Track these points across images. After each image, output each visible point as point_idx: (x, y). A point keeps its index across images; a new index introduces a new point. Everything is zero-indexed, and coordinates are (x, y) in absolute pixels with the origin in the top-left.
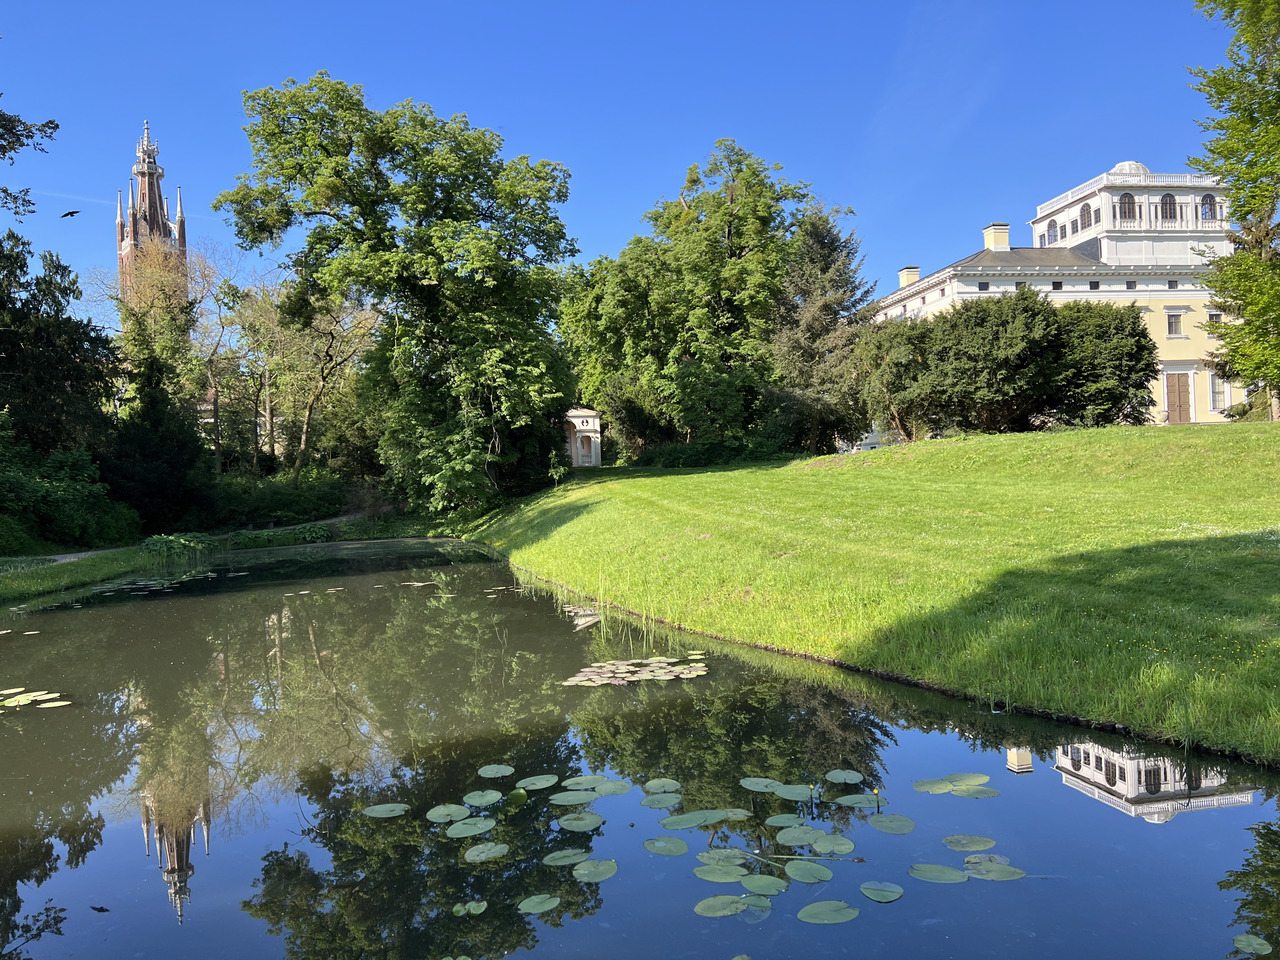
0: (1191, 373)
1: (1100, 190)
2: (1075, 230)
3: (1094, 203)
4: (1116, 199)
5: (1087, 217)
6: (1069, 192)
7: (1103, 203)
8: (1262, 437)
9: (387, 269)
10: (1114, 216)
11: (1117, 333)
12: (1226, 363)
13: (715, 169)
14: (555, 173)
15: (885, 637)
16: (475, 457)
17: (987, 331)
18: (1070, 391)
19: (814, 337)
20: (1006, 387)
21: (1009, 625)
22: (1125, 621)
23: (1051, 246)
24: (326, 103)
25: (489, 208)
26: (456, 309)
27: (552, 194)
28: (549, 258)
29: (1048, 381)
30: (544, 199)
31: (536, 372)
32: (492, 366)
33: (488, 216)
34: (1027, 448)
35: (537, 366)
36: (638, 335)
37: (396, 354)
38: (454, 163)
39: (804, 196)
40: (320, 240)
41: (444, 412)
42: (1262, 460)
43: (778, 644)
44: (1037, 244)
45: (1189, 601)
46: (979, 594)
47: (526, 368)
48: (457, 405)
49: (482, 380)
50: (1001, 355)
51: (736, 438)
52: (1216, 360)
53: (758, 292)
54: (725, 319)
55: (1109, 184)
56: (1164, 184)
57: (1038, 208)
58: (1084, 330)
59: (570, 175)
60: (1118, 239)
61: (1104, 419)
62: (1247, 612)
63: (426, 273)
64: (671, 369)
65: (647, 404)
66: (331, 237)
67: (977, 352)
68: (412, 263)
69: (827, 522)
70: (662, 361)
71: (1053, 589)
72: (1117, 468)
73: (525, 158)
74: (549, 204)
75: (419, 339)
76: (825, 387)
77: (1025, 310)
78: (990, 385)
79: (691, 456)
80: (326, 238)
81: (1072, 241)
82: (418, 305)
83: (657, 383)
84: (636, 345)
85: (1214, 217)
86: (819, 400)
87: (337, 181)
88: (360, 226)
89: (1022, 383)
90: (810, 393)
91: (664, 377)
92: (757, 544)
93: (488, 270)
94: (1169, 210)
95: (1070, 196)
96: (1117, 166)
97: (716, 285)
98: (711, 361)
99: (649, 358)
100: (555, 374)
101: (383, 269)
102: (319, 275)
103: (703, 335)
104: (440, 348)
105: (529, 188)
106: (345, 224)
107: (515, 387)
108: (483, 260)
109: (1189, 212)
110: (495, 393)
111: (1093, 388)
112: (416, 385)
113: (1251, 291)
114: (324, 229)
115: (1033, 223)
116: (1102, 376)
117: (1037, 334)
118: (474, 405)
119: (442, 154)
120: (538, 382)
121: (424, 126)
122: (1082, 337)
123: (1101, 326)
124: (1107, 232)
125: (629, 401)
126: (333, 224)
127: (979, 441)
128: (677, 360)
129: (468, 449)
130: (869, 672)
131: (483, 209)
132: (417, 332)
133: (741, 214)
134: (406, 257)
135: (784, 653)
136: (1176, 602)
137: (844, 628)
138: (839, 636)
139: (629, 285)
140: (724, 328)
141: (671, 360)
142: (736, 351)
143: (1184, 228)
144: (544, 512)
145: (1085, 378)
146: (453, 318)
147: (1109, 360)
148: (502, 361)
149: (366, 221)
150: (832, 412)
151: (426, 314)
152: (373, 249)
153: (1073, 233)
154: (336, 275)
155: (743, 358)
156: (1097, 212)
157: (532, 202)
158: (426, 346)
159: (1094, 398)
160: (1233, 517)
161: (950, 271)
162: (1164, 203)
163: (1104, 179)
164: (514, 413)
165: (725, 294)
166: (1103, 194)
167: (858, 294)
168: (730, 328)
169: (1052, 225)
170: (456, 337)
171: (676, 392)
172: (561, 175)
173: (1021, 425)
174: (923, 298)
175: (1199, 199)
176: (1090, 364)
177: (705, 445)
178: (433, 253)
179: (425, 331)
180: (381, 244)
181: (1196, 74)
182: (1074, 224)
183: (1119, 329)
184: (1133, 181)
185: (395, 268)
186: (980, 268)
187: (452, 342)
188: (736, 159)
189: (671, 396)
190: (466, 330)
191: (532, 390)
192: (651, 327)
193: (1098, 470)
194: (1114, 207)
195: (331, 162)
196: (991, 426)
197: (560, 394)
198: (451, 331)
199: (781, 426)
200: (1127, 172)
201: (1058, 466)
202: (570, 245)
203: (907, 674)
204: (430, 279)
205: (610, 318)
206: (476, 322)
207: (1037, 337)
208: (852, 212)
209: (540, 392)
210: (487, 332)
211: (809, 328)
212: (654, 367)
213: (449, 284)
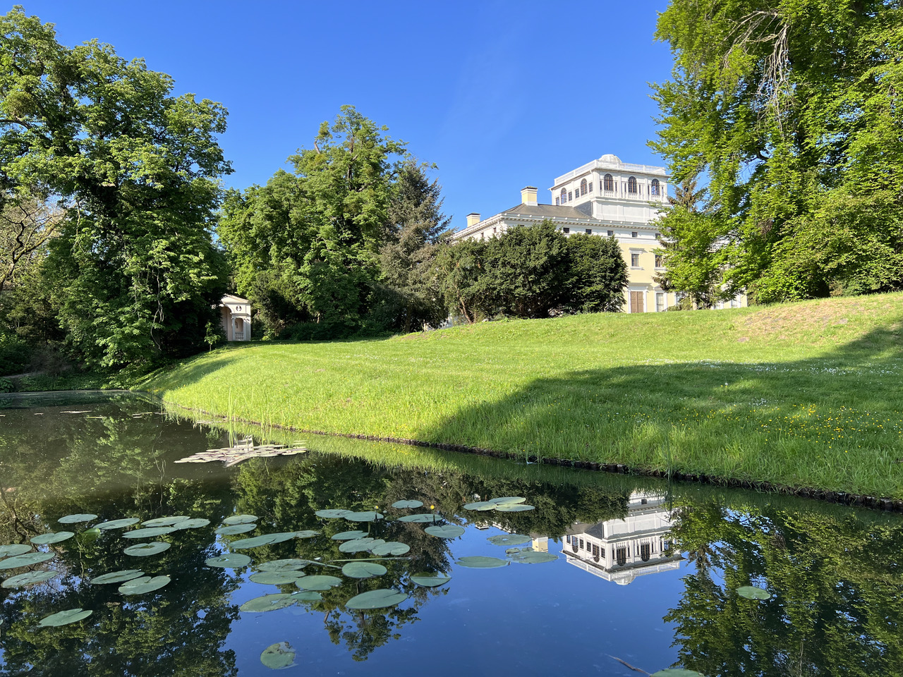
0: (644, 291)
1: (593, 171)
2: (577, 196)
3: (589, 179)
4: (602, 177)
5: (585, 187)
6: (574, 171)
7: (595, 179)
8: (691, 317)
9: (70, 169)
10: (601, 188)
11: (603, 255)
12: (667, 279)
13: (340, 127)
14: (216, 110)
15: (448, 423)
16: (142, 324)
17: (522, 248)
18: (574, 291)
19: (409, 251)
20: (534, 287)
21: (537, 410)
22: (619, 403)
23: (563, 205)
24: (21, 32)
25: (161, 134)
26: (130, 208)
27: (213, 126)
28: (209, 173)
29: (561, 282)
30: (206, 129)
31: (196, 259)
32: (159, 252)
33: (161, 140)
34: (547, 325)
35: (197, 255)
36: (281, 243)
37: (77, 240)
38: (130, 92)
39: (403, 151)
40: (12, 142)
41: (118, 290)
42: (692, 331)
43: (369, 433)
44: (554, 203)
45: (660, 390)
46: (517, 393)
47: (187, 256)
48: (129, 283)
49: (150, 263)
50: (532, 264)
51: (353, 320)
52: (661, 278)
53: (370, 216)
54: (347, 235)
55: (598, 167)
56: (630, 170)
57: (555, 180)
58: (583, 252)
59: (227, 113)
60: (602, 203)
61: (595, 309)
62: (700, 395)
63: (104, 176)
64: (306, 268)
65: (287, 294)
66: (21, 142)
67: (516, 262)
68: (92, 166)
69: (413, 360)
70: (299, 262)
71: (568, 388)
72: (605, 336)
73: (192, 96)
74: (210, 133)
75: (98, 229)
76: (416, 286)
77: (547, 236)
78: (524, 286)
79: (319, 332)
80: (16, 142)
81: (576, 202)
82: (99, 203)
83: (295, 278)
84: (279, 250)
85: (658, 194)
86: (412, 294)
87: (28, 95)
88: (48, 135)
89: (544, 284)
90: (406, 290)
91: (300, 274)
92: (359, 372)
93: (158, 178)
94: (632, 187)
95: (575, 173)
96: (603, 156)
97: (340, 208)
98: (336, 264)
99: (289, 260)
100: (212, 262)
101: (66, 169)
102: (7, 168)
103: (330, 244)
104: (116, 238)
105: (196, 119)
106: (34, 132)
107: (178, 269)
108: (153, 169)
109: (644, 190)
110: (161, 276)
111: (588, 290)
112: (94, 267)
113: (683, 229)
114: (15, 134)
115: (552, 189)
116: (593, 282)
117: (555, 252)
118: (142, 282)
119: (121, 84)
120: (197, 267)
121: (107, 61)
122: (582, 256)
123: (593, 250)
124: (597, 198)
125: (273, 291)
126: (24, 132)
127: (517, 322)
128: (311, 262)
129: (137, 318)
130: (436, 446)
131: (156, 134)
132: (96, 224)
133: (358, 159)
134: (87, 161)
135: (372, 438)
136: (652, 391)
137: (419, 418)
138: (414, 423)
139: (275, 204)
140: (346, 241)
141: (306, 262)
142: (354, 257)
143: (641, 200)
144: (199, 367)
145: (584, 283)
146: (127, 214)
147: (599, 272)
148: (168, 249)
149: (53, 131)
150: (421, 304)
151: (104, 211)
152: (58, 153)
153: (576, 197)
154: (22, 170)
155: (360, 264)
156: (591, 185)
157: (196, 131)
158: (104, 236)
159: (589, 297)
160: (677, 357)
161: (499, 216)
162: (630, 183)
163: (595, 164)
164: (177, 291)
165: (346, 216)
166: (594, 173)
167: (440, 224)
168: (350, 242)
169: (563, 192)
170: (129, 229)
171: (309, 286)
172: (221, 112)
173: (544, 315)
174: (482, 234)
175: (650, 182)
176: (587, 274)
177: (330, 324)
178: (111, 160)
179: (103, 224)
180: (64, 150)
181: (653, 88)
182: (577, 191)
183: (605, 252)
184: (612, 167)
185: (77, 169)
186: (519, 215)
187: (126, 233)
188: (356, 121)
189: (306, 288)
190: (138, 224)
191: (192, 273)
192: (291, 236)
193: (592, 338)
194: (601, 182)
195: (23, 80)
196: (524, 315)
197: (215, 277)
198: (126, 224)
199: (385, 312)
200: (609, 161)
201: (567, 336)
202: (226, 165)
203: (465, 443)
204: (108, 182)
205: (259, 227)
206: (147, 218)
207: (554, 253)
208: (436, 167)
209: (199, 275)
210: (156, 227)
211: (406, 244)
212: (293, 266)
213: (125, 188)
